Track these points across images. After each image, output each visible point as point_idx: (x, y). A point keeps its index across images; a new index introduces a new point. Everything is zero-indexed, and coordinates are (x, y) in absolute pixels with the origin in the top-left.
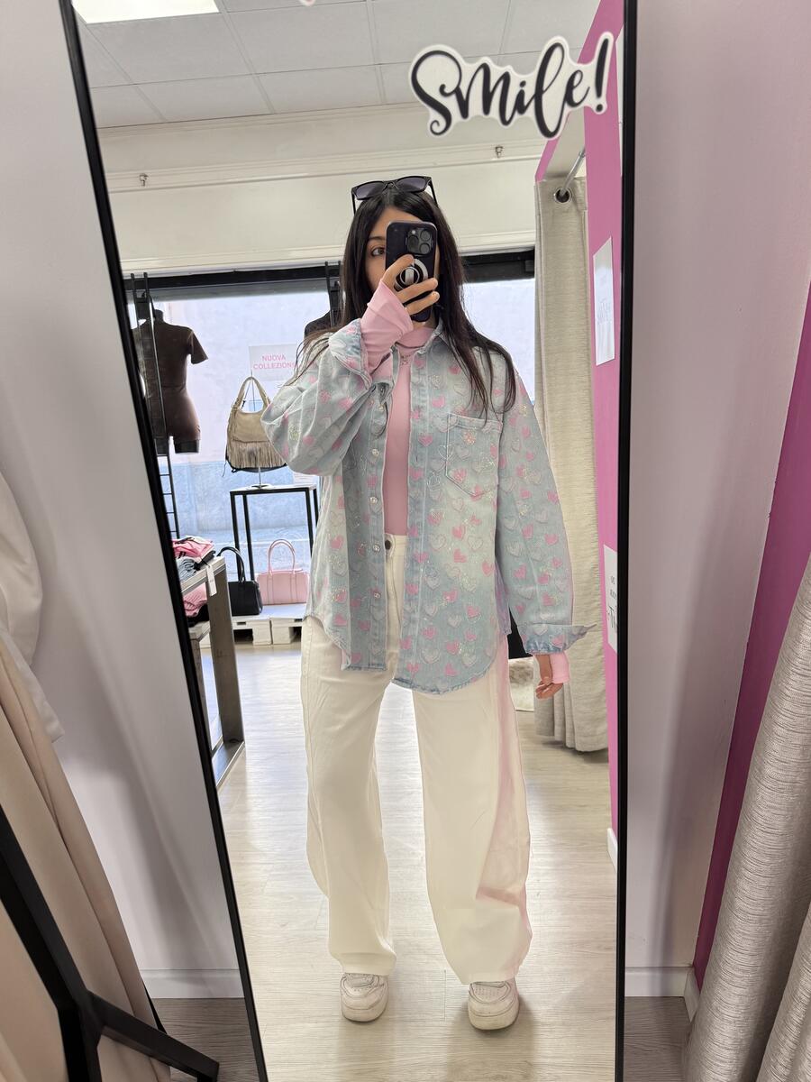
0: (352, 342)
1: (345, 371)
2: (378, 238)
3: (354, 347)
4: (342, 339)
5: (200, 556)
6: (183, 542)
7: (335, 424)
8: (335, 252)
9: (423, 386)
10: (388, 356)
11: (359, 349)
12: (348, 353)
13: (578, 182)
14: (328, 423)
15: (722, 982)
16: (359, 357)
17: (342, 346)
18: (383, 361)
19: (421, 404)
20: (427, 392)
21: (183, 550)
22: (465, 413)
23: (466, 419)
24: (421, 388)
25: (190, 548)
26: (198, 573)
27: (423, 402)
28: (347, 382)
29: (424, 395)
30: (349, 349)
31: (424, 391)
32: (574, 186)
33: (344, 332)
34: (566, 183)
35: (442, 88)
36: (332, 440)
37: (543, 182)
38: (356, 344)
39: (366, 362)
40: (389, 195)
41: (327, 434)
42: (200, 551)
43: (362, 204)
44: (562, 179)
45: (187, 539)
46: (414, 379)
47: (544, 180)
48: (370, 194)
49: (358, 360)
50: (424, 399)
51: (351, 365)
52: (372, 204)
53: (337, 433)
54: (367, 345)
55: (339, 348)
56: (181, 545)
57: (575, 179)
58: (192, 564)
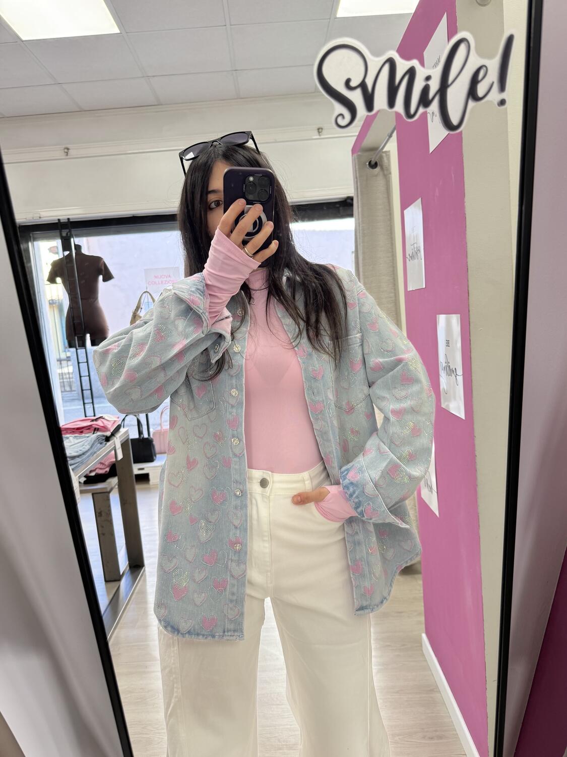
0: (196, 285)
2: (216, 190)
3: (197, 289)
5: (110, 431)
6: (96, 420)
11: (202, 292)
12: (192, 291)
13: (384, 155)
16: (201, 297)
17: (186, 287)
21: (97, 427)
25: (102, 425)
26: (108, 444)
30: (193, 289)
32: (381, 157)
34: (376, 156)
35: (348, 82)
37: (359, 155)
38: (199, 287)
42: (109, 426)
44: (372, 153)
45: (100, 418)
47: (359, 153)
49: (200, 299)
51: (194, 302)
55: (183, 288)
56: (95, 422)
57: (383, 152)
58: (104, 438)
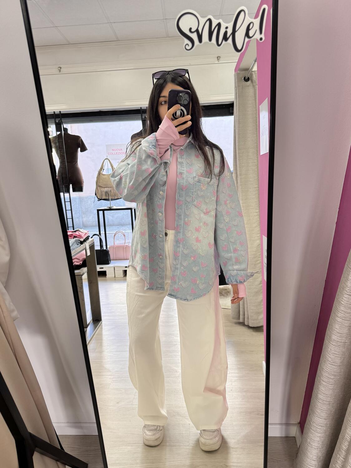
0: (152, 143)
1: (148, 156)
2: (164, 97)
3: (153, 145)
4: (147, 141)
5: (83, 238)
6: (75, 232)
7: (144, 180)
8: (144, 103)
9: (183, 163)
10: (168, 150)
11: (155, 146)
12: (150, 148)
13: (253, 73)
14: (141, 179)
15: (312, 431)
16: (155, 150)
17: (147, 145)
18: (165, 152)
19: (182, 171)
20: (185, 166)
21: (75, 235)
22: (202, 176)
23: (202, 179)
24: (182, 164)
25: (78, 234)
26: (82, 245)
27: (183, 170)
28: (149, 161)
29: (183, 168)
30: (151, 146)
31: (184, 165)
32: (251, 75)
33: (148, 138)
34: (248, 73)
36: (142, 187)
37: (238, 73)
38: (154, 144)
39: (158, 152)
40: (169, 77)
41: (140, 184)
42: (83, 236)
43: (157, 81)
44: (246, 71)
45: (77, 230)
46: (179, 160)
47: (238, 72)
48: (161, 76)
49: (154, 151)
50: (183, 169)
51: (151, 154)
52: (161, 81)
53: (144, 184)
54: (159, 145)
55: (146, 146)
56: (74, 233)
57: (252, 71)
58: (79, 242)
